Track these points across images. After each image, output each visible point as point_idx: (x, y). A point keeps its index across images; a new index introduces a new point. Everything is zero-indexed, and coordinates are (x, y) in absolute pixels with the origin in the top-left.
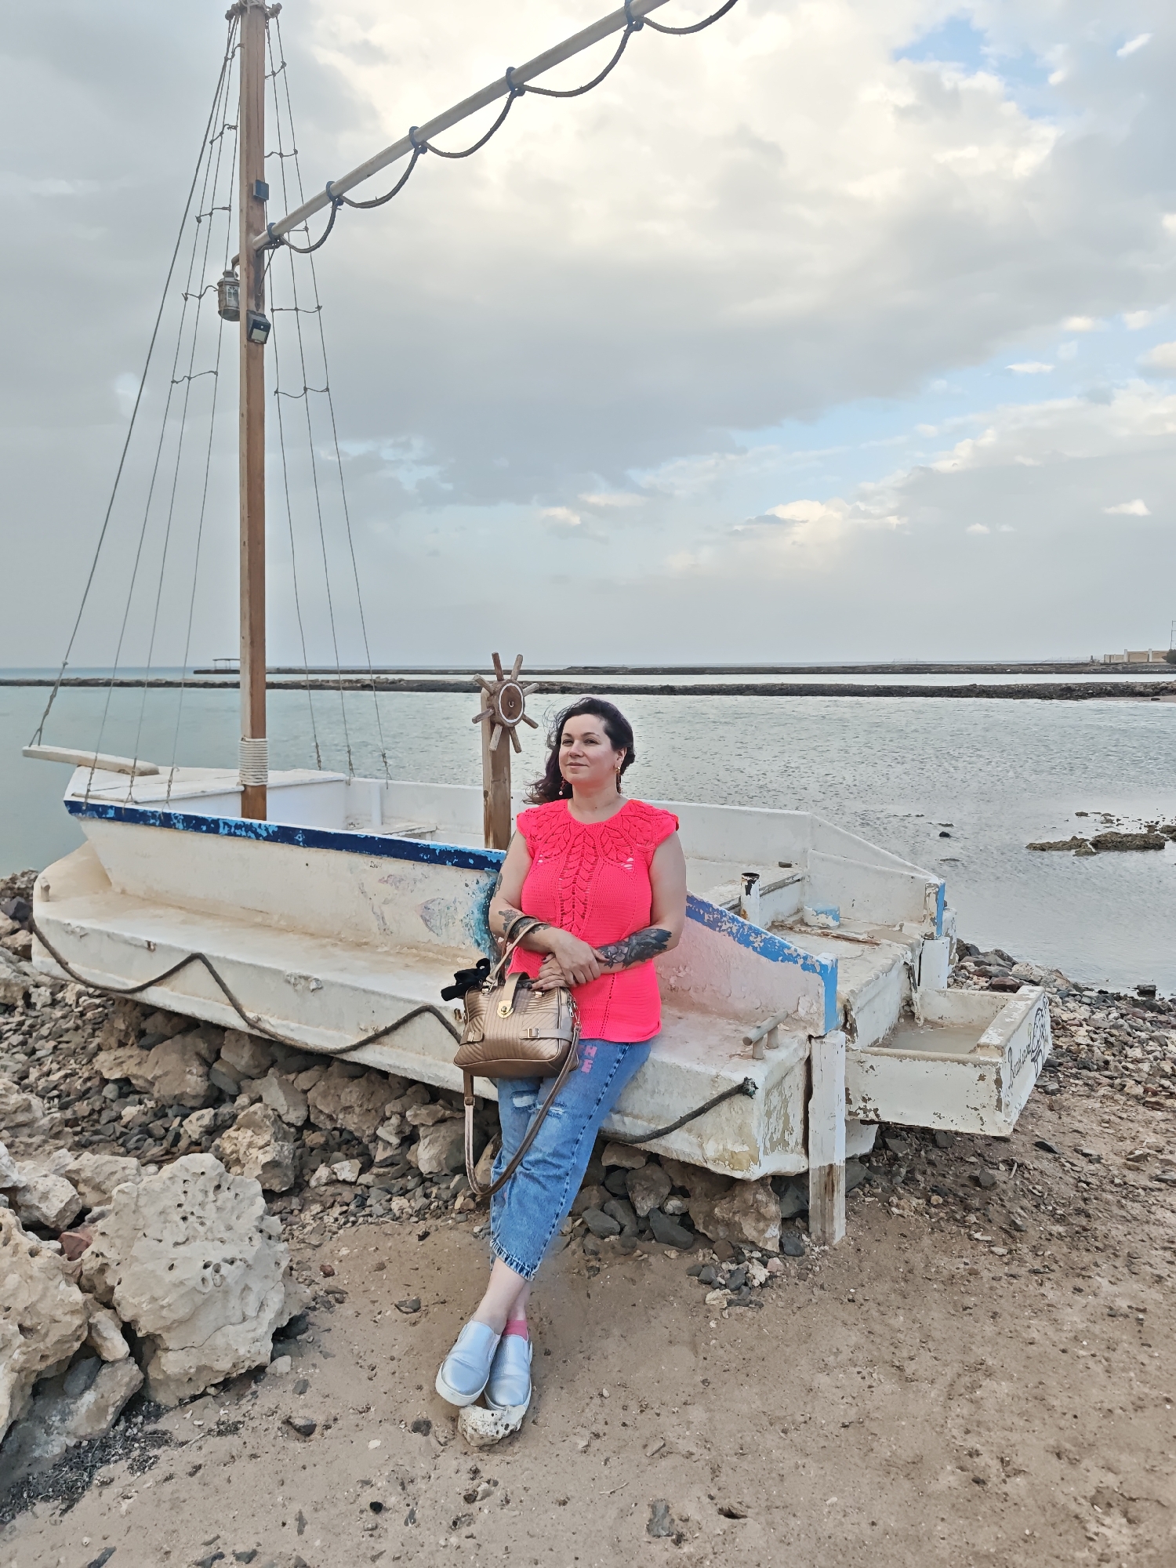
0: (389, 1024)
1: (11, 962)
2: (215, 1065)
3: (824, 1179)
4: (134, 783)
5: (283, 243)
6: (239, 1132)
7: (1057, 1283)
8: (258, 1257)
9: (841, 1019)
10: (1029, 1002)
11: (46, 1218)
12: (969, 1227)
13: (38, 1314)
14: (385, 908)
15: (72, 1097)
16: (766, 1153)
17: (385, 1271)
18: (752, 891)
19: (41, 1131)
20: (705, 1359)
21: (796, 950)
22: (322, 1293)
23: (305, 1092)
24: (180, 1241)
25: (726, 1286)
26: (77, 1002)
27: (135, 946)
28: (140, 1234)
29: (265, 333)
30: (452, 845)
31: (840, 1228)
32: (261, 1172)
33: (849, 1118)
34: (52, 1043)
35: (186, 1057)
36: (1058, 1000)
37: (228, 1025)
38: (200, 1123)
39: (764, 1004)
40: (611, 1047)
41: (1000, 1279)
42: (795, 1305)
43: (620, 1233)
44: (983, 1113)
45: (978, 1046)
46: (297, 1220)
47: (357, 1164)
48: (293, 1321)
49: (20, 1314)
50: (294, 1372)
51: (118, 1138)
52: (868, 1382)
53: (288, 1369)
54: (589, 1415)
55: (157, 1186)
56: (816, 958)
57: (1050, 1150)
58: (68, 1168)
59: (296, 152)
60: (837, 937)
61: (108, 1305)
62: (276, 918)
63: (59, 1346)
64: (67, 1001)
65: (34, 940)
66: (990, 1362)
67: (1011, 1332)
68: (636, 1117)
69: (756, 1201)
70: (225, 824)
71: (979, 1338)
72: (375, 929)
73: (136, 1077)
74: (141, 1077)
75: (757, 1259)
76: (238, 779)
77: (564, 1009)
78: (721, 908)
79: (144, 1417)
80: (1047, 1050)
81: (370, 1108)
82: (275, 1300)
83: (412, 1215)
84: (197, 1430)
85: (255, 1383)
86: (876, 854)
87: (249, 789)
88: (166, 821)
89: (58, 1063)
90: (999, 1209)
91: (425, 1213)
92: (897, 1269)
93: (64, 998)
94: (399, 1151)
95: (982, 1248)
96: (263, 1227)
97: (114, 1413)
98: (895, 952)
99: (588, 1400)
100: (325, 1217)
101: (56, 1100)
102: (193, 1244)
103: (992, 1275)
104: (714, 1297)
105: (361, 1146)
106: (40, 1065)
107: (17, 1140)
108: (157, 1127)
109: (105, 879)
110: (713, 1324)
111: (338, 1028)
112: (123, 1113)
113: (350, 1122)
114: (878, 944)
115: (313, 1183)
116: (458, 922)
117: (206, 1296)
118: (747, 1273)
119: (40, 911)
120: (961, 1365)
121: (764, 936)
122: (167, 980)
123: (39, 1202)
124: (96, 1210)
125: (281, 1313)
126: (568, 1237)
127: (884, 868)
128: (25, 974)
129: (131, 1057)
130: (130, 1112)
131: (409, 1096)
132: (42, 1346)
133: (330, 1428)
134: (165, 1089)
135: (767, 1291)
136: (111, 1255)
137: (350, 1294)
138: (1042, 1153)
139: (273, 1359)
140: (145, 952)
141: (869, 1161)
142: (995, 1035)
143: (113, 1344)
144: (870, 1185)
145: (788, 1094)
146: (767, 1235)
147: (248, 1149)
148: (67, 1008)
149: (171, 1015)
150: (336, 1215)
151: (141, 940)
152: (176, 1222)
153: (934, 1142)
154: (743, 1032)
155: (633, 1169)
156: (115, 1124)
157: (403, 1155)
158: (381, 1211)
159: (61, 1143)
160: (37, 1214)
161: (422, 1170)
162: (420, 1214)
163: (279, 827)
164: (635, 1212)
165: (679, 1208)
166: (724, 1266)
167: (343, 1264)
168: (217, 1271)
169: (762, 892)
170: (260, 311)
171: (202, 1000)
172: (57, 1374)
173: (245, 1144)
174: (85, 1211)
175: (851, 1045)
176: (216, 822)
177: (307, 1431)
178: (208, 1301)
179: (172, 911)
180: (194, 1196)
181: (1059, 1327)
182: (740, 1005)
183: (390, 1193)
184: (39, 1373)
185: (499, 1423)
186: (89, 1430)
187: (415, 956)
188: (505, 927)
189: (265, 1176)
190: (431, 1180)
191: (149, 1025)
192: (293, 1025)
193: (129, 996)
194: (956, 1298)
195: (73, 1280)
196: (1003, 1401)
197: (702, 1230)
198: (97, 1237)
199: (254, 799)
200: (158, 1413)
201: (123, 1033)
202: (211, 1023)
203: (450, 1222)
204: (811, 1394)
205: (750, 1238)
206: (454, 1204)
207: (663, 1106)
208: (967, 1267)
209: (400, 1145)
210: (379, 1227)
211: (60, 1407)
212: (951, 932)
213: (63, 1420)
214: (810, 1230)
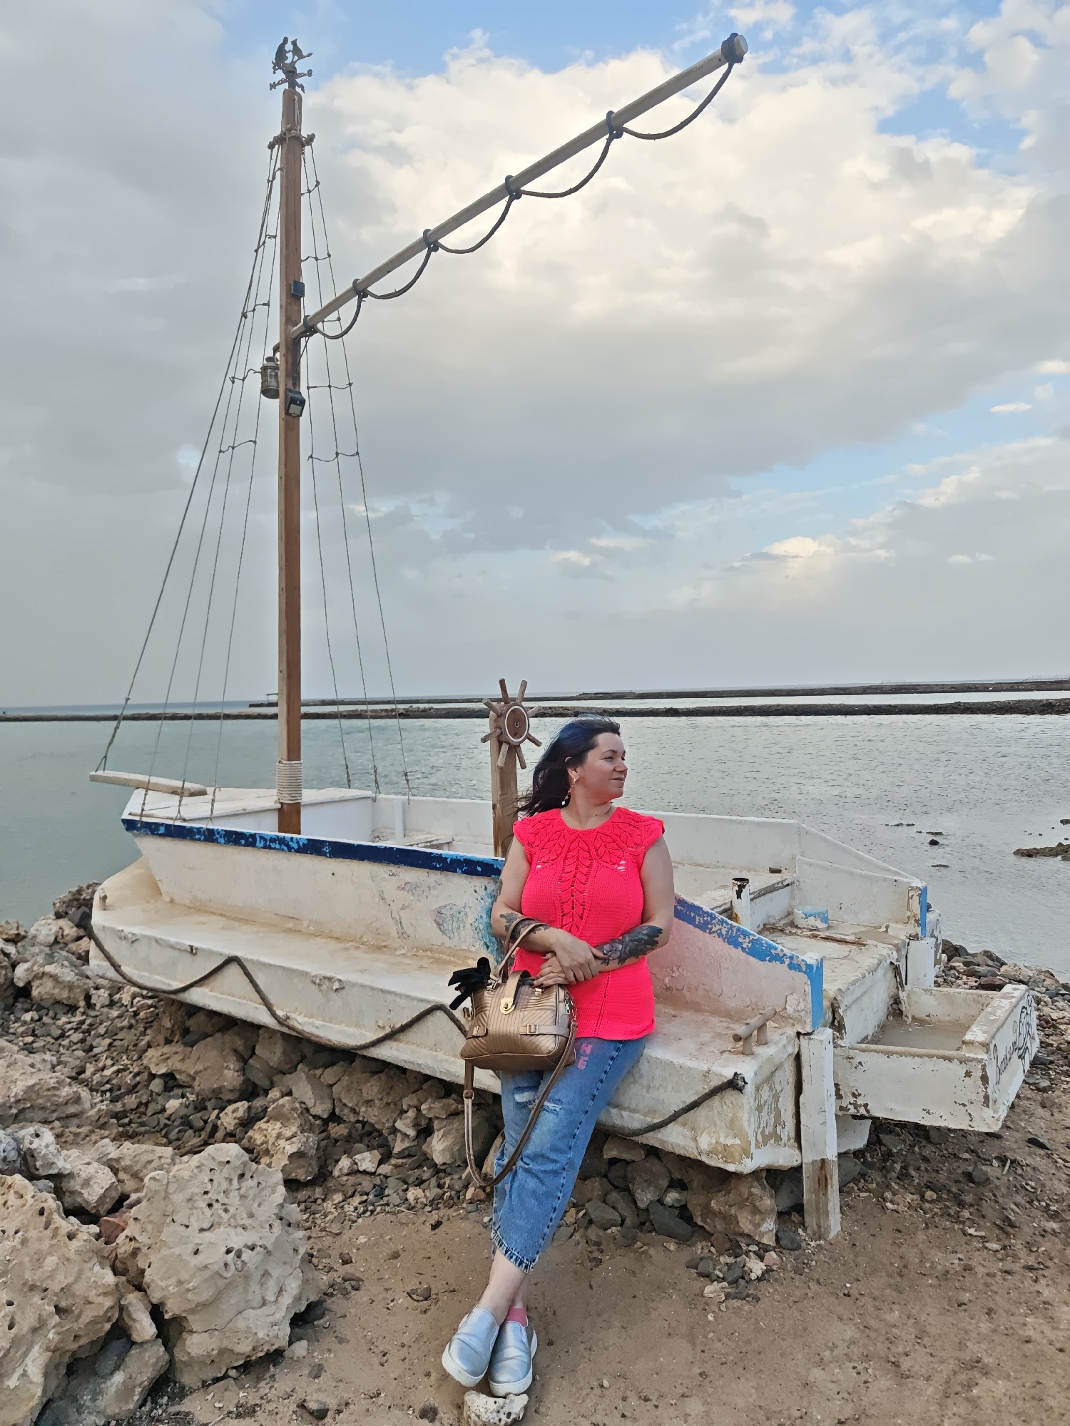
0: (405, 1022)
1: (76, 966)
2: (251, 1061)
3: (817, 1173)
4: (182, 803)
5: (316, 331)
6: (269, 1124)
7: (1052, 1279)
8: (277, 1243)
9: (829, 1016)
10: (1014, 1001)
11: (87, 1203)
12: (964, 1223)
13: (73, 1296)
14: (402, 913)
15: (122, 1091)
16: (757, 1147)
17: (399, 1259)
18: (743, 895)
19: (89, 1122)
20: (703, 1351)
21: (782, 951)
22: (339, 1280)
23: (331, 1086)
24: (205, 1227)
25: (724, 1279)
26: (132, 1003)
27: (179, 950)
28: (169, 1219)
29: (301, 408)
30: (462, 854)
31: (835, 1223)
32: (287, 1162)
33: (840, 1113)
34: (108, 1041)
35: (225, 1053)
36: (1047, 999)
37: (261, 1023)
38: (234, 1115)
39: (754, 1001)
40: (606, 1045)
41: (994, 1275)
42: (791, 1299)
43: (622, 1224)
44: (970, 1109)
45: (964, 1042)
46: (320, 1208)
47: (377, 1155)
48: (310, 1307)
49: (56, 1295)
50: (310, 1355)
51: (162, 1130)
52: (864, 1377)
53: (304, 1353)
54: (589, 1405)
55: (186, 1174)
56: (801, 957)
57: (1042, 1146)
58: (110, 1156)
59: (329, 256)
60: (826, 939)
61: (140, 1288)
62: (306, 923)
63: (90, 1327)
64: (123, 1002)
65: (92, 945)
66: (986, 1360)
67: (1007, 1329)
68: (634, 1111)
69: (751, 1194)
70: (262, 838)
71: (974, 1335)
72: (394, 934)
73: (180, 1072)
74: (184, 1072)
75: (754, 1252)
76: (276, 798)
77: (562, 1005)
78: (710, 911)
79: (169, 1397)
80: (1034, 1047)
81: (389, 1101)
82: (293, 1285)
83: (426, 1205)
84: (217, 1411)
85: (274, 1366)
86: (861, 859)
87: (285, 807)
88: (210, 836)
89: (112, 1059)
90: (993, 1204)
91: (438, 1203)
92: (892, 1264)
93: (120, 999)
94: (415, 1143)
95: (976, 1244)
96: (283, 1214)
97: (141, 1393)
98: (881, 951)
99: (588, 1390)
100: (346, 1206)
101: (108, 1094)
102: (217, 1230)
103: (986, 1271)
104: (711, 1289)
105: (381, 1138)
106: (96, 1061)
107: (67, 1130)
108: (196, 1119)
109: (156, 890)
110: (710, 1317)
111: (358, 1025)
112: (167, 1106)
113: (372, 1115)
114: (864, 945)
115: (336, 1173)
116: (468, 926)
117: (228, 1281)
118: (744, 1266)
119: (98, 919)
120: (956, 1362)
121: (751, 937)
122: (207, 981)
123: (82, 1188)
124: (134, 1197)
125: (298, 1299)
126: (572, 1229)
127: (868, 873)
128: (87, 977)
129: (176, 1053)
130: (173, 1104)
131: (425, 1090)
132: (75, 1326)
133: (342, 1412)
134: (204, 1084)
135: (763, 1284)
136: (143, 1239)
137: (366, 1282)
138: (1034, 1149)
139: (290, 1343)
140: (188, 956)
141: (864, 1156)
142: (979, 1033)
143: (141, 1324)
144: (866, 1181)
145: (779, 1090)
146: (763, 1229)
147: (276, 1141)
148: (123, 1008)
149: (213, 1014)
150: (356, 1204)
151: (184, 945)
152: (201, 1208)
153: (928, 1139)
154: (734, 1030)
155: (634, 1161)
156: (159, 1116)
157: (419, 1146)
158: (398, 1201)
159: (107, 1133)
160: (79, 1200)
161: (437, 1161)
162: (434, 1204)
163: (308, 840)
164: (635, 1203)
165: (678, 1201)
166: (722, 1259)
167: (361, 1252)
168: (239, 1257)
169: (752, 896)
170: (297, 390)
171: (237, 999)
172: (91, 1353)
173: (274, 1135)
174: (124, 1197)
175: (839, 1042)
176: (253, 836)
177: (321, 1414)
178: (230, 1286)
179: (214, 918)
180: (219, 1185)
181: (1055, 1325)
182: (731, 1004)
183: (405, 1183)
184: (74, 1353)
185: (502, 1411)
186: (117, 1411)
187: (429, 958)
188: (507, 928)
189: (291, 1166)
190: (444, 1171)
191: (192, 1023)
192: (318, 1023)
193: (173, 997)
194: (950, 1294)
195: (108, 1263)
196: (1000, 1400)
197: (700, 1223)
198: (131, 1222)
199: (289, 815)
200: (182, 1394)
201: (169, 1031)
202: (245, 1021)
203: (461, 1211)
204: (808, 1388)
205: (746, 1231)
206: (465, 1194)
207: (658, 1100)
208: (962, 1262)
209: (417, 1137)
210: (394, 1217)
211: (91, 1386)
212: (936, 933)
213: (94, 1400)
214: (806, 1225)
